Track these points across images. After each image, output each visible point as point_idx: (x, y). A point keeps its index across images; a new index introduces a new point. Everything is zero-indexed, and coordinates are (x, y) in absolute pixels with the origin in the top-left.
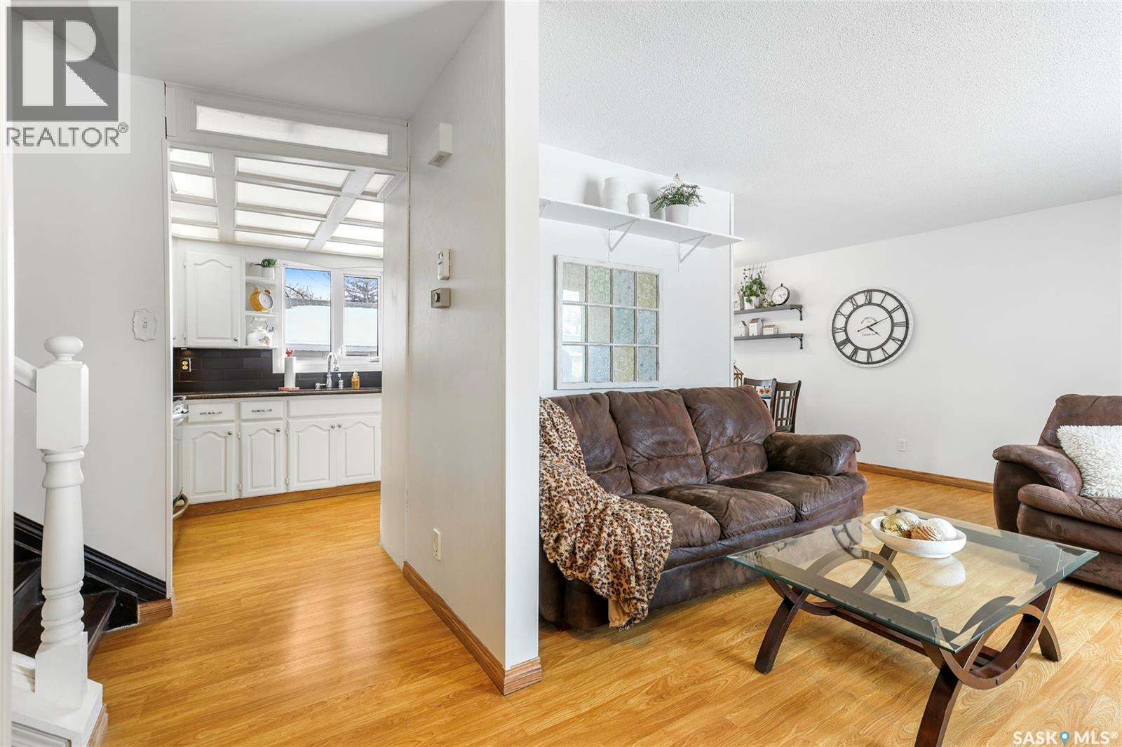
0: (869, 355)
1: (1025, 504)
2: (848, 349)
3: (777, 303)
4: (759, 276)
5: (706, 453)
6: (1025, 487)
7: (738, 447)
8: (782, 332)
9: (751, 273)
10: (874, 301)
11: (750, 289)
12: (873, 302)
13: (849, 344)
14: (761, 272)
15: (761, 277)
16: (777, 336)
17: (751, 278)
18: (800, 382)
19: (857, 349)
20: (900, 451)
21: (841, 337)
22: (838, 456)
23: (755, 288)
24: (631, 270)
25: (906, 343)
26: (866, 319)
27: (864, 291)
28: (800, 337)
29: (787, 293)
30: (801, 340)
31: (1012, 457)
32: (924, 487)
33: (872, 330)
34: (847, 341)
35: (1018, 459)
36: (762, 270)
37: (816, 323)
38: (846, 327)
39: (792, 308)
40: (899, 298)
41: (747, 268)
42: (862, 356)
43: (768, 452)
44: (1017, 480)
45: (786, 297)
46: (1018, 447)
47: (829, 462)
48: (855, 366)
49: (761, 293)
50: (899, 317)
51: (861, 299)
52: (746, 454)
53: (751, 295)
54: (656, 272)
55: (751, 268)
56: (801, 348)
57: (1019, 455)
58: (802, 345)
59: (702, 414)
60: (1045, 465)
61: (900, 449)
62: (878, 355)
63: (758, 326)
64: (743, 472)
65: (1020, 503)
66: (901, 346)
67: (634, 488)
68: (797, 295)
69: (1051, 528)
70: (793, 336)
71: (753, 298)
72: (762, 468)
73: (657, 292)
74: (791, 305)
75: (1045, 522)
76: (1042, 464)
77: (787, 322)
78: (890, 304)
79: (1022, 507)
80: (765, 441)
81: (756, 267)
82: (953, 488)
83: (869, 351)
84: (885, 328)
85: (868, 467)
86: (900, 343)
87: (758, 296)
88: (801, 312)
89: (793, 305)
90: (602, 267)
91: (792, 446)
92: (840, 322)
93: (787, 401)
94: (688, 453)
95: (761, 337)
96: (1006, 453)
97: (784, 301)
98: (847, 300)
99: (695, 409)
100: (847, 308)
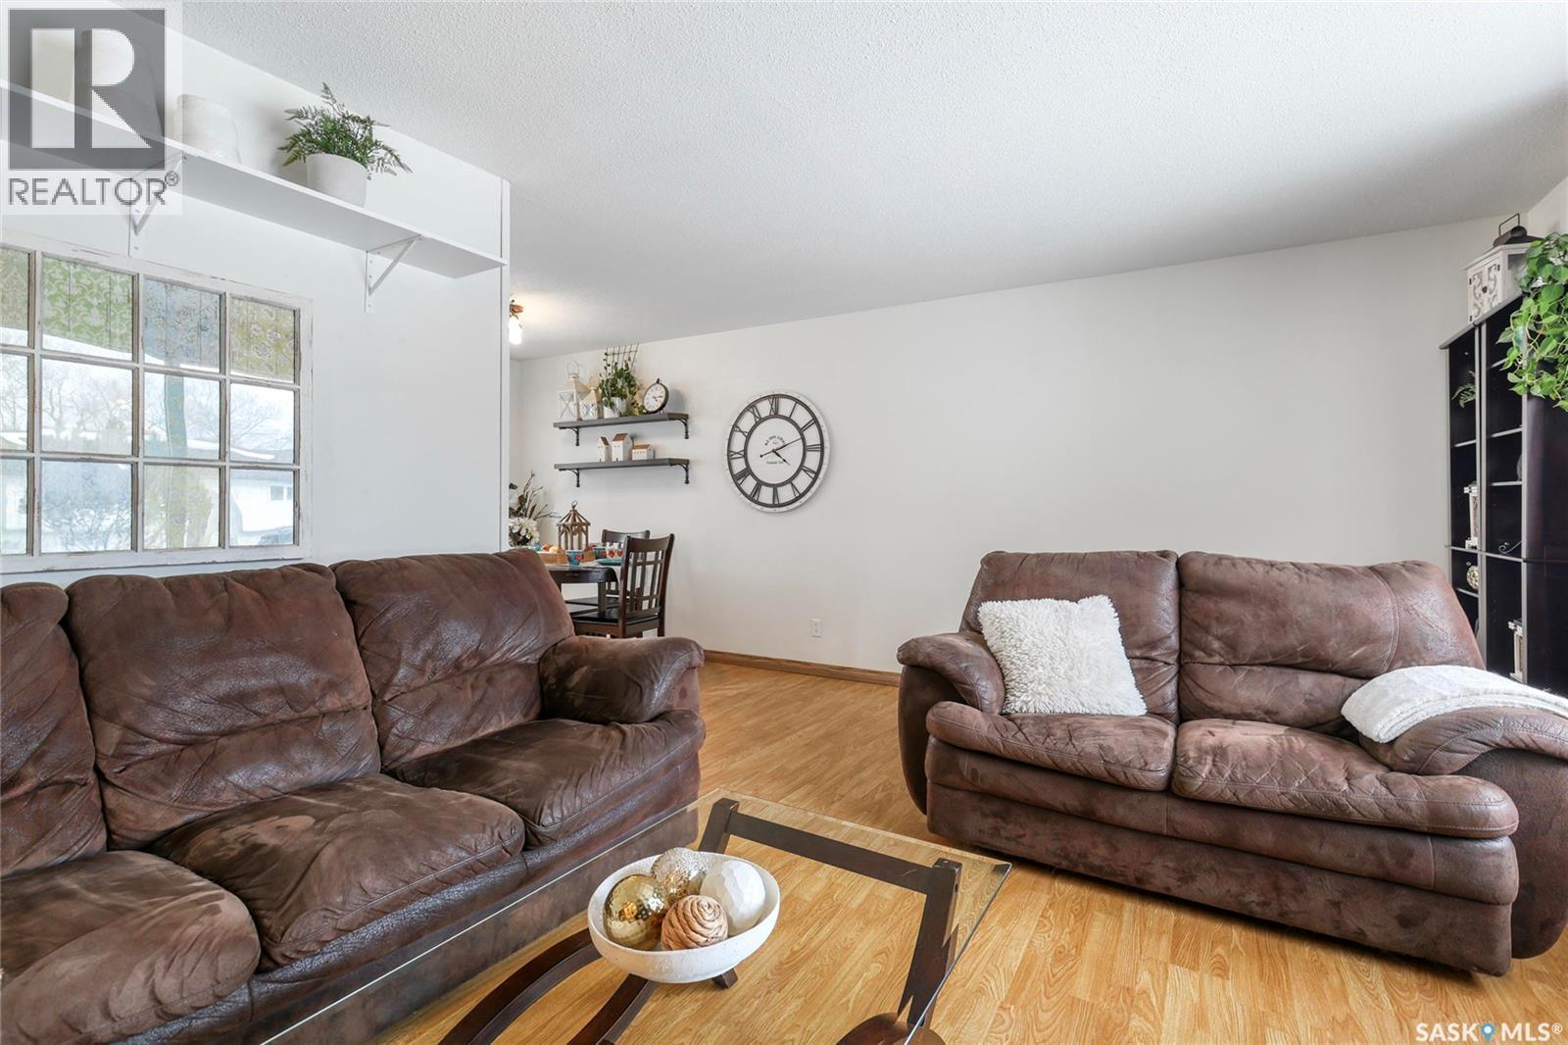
0: (775, 495)
1: (935, 736)
2: (749, 484)
3: (650, 410)
4: (627, 365)
5: (384, 702)
6: (935, 710)
7: (477, 678)
8: (659, 456)
9: (616, 361)
10: (782, 412)
11: (613, 385)
12: (780, 413)
13: (750, 478)
14: (629, 359)
15: (630, 366)
16: (654, 462)
17: (615, 367)
18: (672, 537)
19: (760, 484)
20: (814, 636)
21: (739, 465)
22: (653, 683)
23: (620, 385)
24: (214, 288)
25: (821, 475)
26: (771, 438)
27: (769, 397)
28: (685, 464)
29: (664, 394)
30: (687, 470)
31: (920, 658)
32: (839, 689)
33: (779, 455)
34: (747, 472)
35: (927, 660)
36: (632, 356)
37: (705, 444)
38: (745, 450)
39: (672, 417)
40: (812, 408)
41: (610, 351)
42: (766, 495)
43: (542, 680)
44: (926, 695)
45: (662, 400)
46: (927, 639)
47: (637, 696)
48: (758, 510)
49: (630, 392)
50: (812, 437)
51: (765, 408)
52: (491, 691)
53: (613, 395)
54: (296, 306)
55: (616, 352)
56: (687, 482)
57: (929, 655)
58: (687, 478)
59: (383, 615)
60: (961, 669)
61: (814, 633)
62: (786, 494)
63: (624, 447)
64: (475, 730)
65: (929, 734)
66: (815, 480)
67: (110, 832)
68: (681, 398)
69: (965, 774)
70: (672, 462)
71: (617, 400)
72: (525, 716)
73: (296, 348)
74: (669, 414)
75: (957, 764)
76: (955, 666)
77: (666, 441)
78: (802, 417)
79: (932, 740)
80: (541, 659)
81: (622, 350)
82: (875, 687)
83: (775, 487)
84: (794, 454)
85: (775, 663)
86: (813, 475)
87: (623, 397)
88: (686, 425)
89: (674, 413)
90: (95, 265)
91: (582, 666)
92: (738, 444)
93: (650, 568)
94: (324, 709)
95: (629, 464)
96: (912, 653)
97: (660, 405)
98: (747, 409)
99: (365, 606)
100: (747, 422)
